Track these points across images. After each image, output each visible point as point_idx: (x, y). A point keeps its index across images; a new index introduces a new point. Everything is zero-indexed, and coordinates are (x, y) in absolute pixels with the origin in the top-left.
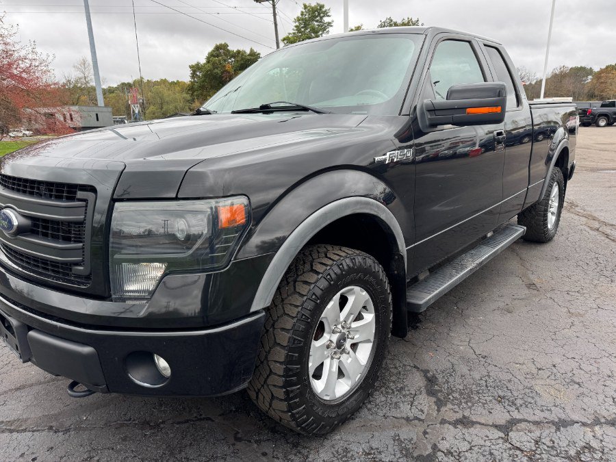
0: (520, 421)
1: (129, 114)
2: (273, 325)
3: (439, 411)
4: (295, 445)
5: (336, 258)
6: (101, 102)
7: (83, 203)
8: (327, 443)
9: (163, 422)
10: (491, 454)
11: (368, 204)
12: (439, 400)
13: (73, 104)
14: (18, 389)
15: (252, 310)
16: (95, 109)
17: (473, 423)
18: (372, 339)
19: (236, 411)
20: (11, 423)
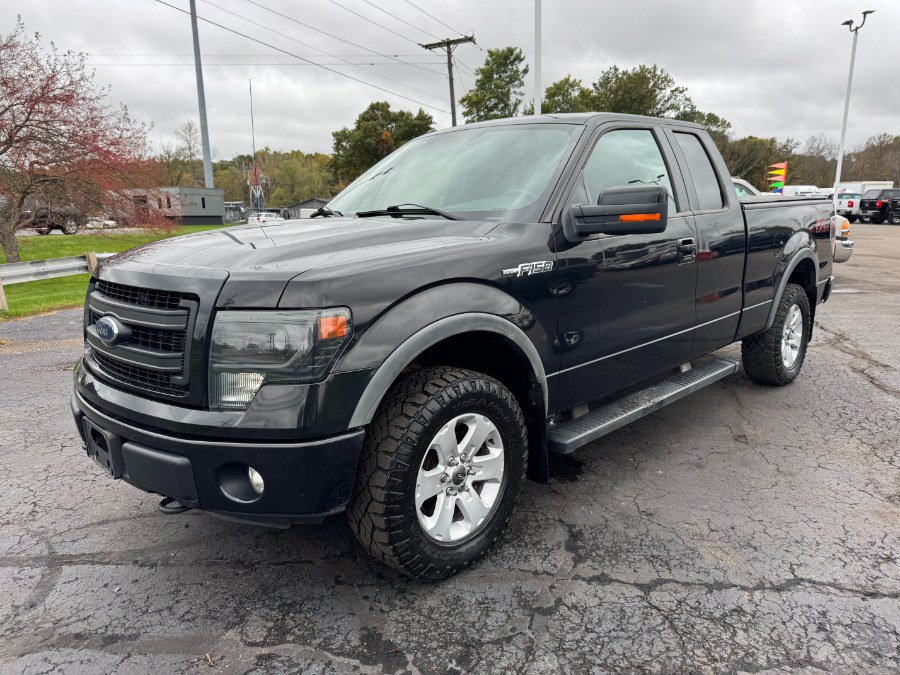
0: (667, 581)
1: (247, 199)
2: (376, 449)
3: (575, 566)
4: (402, 591)
5: (451, 379)
6: (209, 182)
7: (186, 312)
8: (438, 591)
9: (259, 563)
10: (622, 610)
11: (490, 321)
12: (579, 556)
13: (172, 185)
14: (100, 524)
15: (351, 426)
16: (202, 192)
17: (611, 581)
18: (500, 478)
19: (342, 555)
20: (94, 555)
